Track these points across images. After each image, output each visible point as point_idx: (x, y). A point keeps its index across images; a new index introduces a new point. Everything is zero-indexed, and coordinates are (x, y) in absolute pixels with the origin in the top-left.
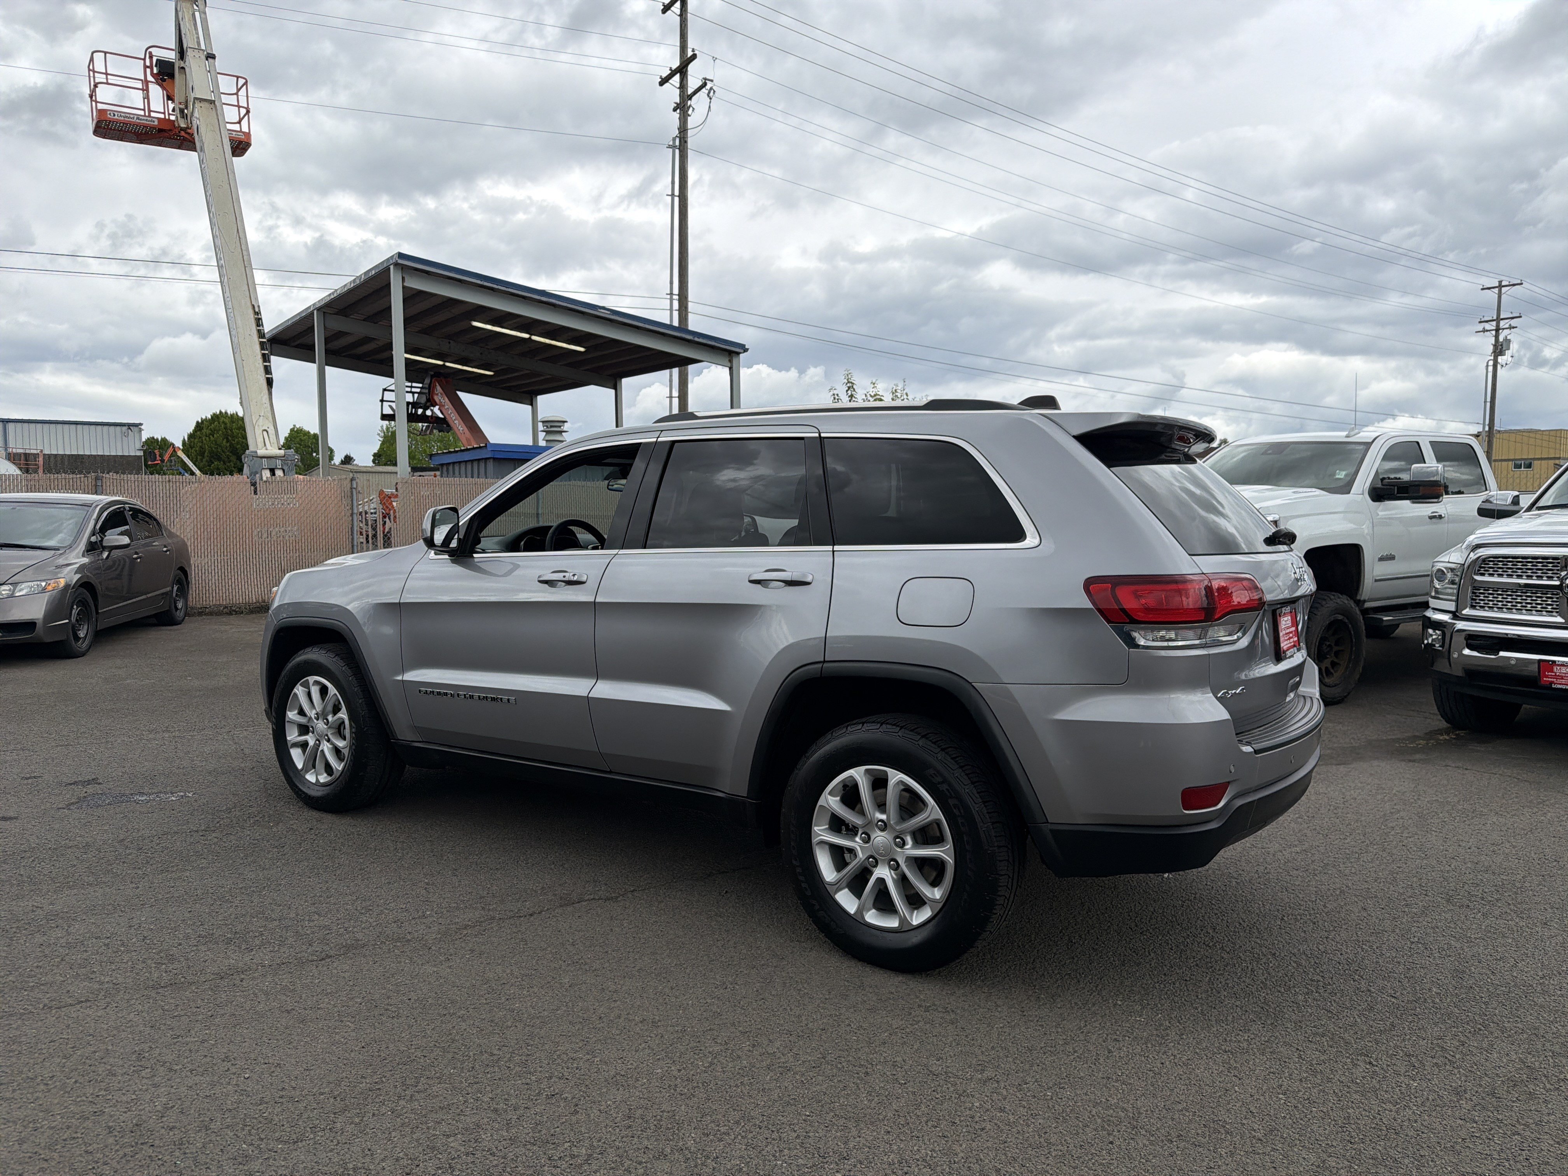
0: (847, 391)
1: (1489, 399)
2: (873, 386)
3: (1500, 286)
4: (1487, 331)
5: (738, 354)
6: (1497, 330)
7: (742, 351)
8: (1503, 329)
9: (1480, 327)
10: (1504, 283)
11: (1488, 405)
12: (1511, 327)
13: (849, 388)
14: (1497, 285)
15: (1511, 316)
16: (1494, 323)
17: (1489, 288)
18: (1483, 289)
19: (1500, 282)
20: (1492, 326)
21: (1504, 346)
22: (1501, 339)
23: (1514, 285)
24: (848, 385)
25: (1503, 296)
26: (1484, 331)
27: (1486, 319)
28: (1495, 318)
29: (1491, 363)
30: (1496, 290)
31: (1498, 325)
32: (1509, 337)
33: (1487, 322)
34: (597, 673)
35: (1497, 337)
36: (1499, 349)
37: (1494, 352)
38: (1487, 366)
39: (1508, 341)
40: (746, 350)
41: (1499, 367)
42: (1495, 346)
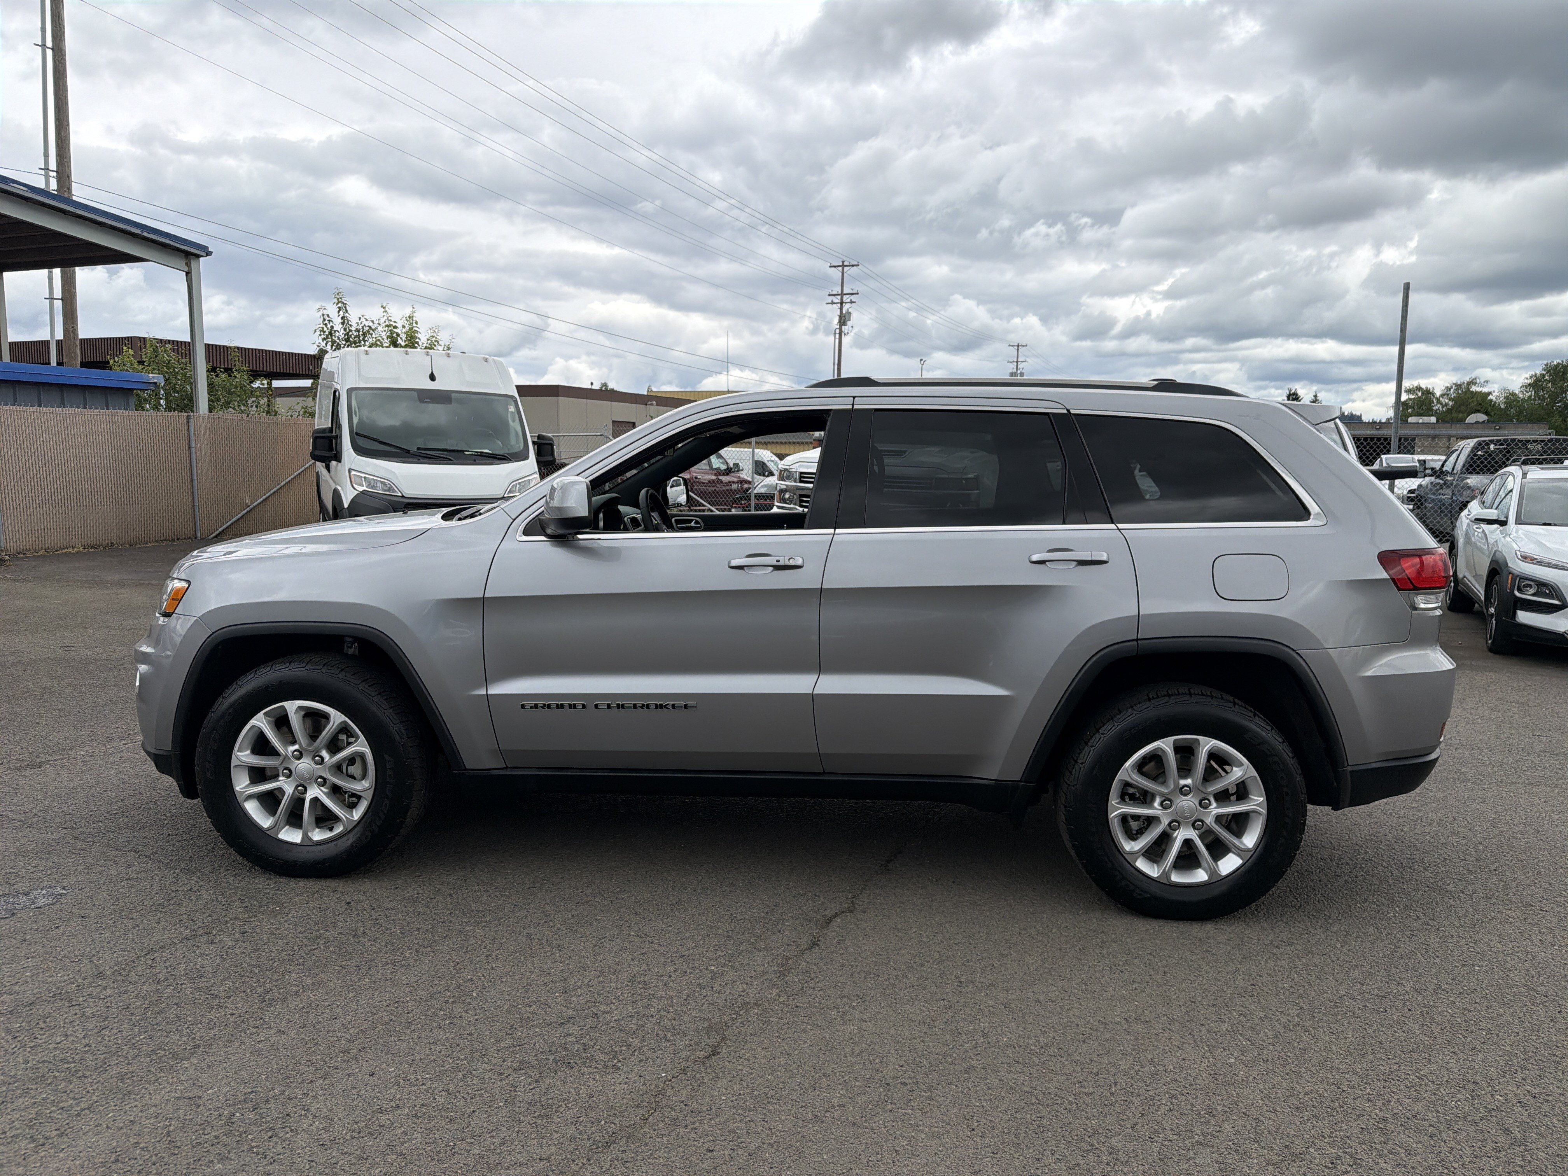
0: (339, 312)
1: (836, 362)
2: (383, 310)
3: (843, 266)
4: (834, 303)
5: (198, 256)
6: (842, 303)
7: (204, 254)
8: (846, 303)
9: (830, 299)
10: (846, 263)
11: (836, 366)
12: (852, 302)
13: (340, 309)
14: (841, 264)
15: (852, 292)
16: (839, 297)
17: (835, 267)
18: (830, 267)
19: (843, 262)
20: (837, 299)
21: (847, 317)
22: (844, 312)
23: (853, 266)
24: (340, 305)
25: (845, 274)
26: (833, 303)
27: (834, 293)
28: (840, 293)
29: (838, 331)
30: (840, 268)
31: (842, 299)
32: (850, 310)
33: (834, 295)
34: (821, 667)
35: (841, 309)
36: (843, 320)
37: (840, 322)
38: (835, 333)
39: (849, 313)
40: (209, 254)
41: (843, 335)
42: (840, 317)
